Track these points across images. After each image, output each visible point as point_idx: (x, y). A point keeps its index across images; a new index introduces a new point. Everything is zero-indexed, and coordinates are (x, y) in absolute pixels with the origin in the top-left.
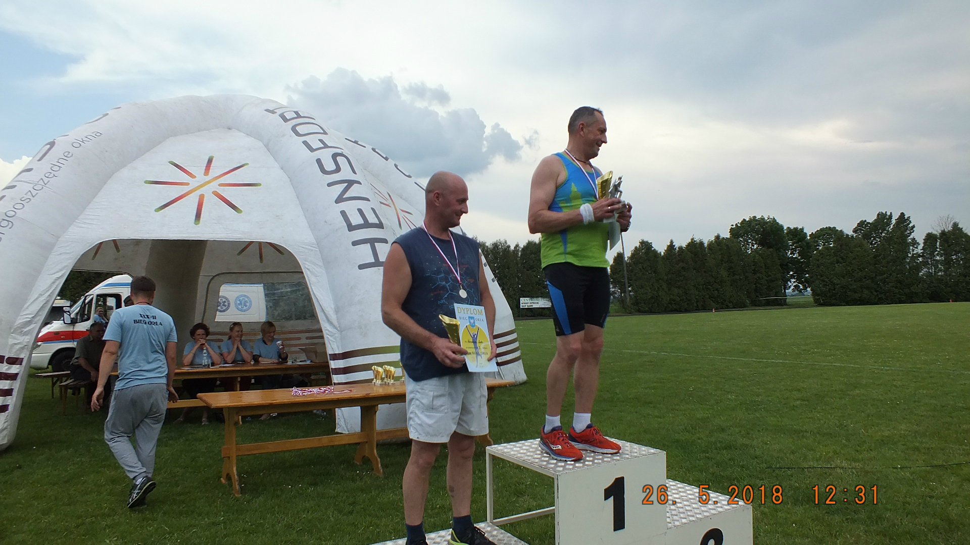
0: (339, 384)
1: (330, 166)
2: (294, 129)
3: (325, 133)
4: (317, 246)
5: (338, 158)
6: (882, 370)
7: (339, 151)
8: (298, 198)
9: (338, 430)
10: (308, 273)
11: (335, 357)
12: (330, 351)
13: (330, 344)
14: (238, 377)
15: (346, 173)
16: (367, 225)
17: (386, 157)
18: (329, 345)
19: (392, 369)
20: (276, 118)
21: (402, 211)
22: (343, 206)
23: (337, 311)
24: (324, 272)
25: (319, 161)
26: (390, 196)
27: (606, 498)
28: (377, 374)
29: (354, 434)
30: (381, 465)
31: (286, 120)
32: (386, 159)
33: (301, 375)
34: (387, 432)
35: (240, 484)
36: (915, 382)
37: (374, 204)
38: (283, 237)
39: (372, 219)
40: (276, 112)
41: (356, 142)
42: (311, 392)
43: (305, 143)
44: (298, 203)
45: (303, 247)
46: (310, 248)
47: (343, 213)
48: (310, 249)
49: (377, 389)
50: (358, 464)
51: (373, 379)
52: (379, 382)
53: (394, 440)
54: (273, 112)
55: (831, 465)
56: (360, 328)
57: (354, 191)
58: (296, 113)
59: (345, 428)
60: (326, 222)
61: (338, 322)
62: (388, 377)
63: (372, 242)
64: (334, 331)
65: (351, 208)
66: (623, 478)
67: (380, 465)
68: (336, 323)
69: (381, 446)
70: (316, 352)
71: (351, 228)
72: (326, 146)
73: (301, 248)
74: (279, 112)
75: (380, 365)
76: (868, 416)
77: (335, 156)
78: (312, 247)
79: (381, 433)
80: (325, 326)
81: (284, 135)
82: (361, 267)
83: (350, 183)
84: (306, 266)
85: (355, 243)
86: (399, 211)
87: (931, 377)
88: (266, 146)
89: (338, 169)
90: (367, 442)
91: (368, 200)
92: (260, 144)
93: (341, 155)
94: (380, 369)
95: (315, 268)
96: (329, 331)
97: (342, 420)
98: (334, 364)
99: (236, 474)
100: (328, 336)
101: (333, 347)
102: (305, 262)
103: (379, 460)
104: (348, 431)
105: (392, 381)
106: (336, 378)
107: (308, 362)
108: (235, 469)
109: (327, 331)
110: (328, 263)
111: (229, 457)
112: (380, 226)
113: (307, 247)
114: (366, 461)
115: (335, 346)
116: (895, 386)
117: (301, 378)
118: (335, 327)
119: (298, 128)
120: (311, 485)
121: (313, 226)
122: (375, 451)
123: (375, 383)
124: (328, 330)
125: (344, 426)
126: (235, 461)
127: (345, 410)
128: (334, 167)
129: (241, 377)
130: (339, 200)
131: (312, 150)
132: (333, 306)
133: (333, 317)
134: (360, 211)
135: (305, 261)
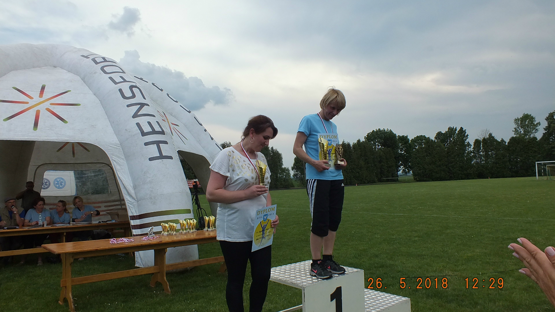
0: (137, 235)
1: (128, 94)
2: (102, 69)
3: (124, 72)
4: (120, 146)
5: (134, 89)
6: (460, 218)
7: (134, 84)
8: (106, 114)
9: (137, 265)
10: (115, 163)
11: (134, 218)
12: (130, 214)
13: (131, 210)
14: (64, 232)
15: (139, 99)
16: (154, 132)
17: (161, 89)
18: (130, 210)
19: (175, 225)
20: (89, 61)
21: (173, 124)
22: (138, 120)
23: (135, 187)
24: (126, 162)
25: (120, 90)
26: (164, 114)
27: (331, 300)
28: (164, 228)
29: (151, 267)
30: (169, 287)
31: (97, 63)
33: (107, 230)
34: (172, 265)
35: (74, 305)
36: (479, 225)
37: (158, 118)
38: (97, 140)
39: (157, 129)
40: (89, 58)
41: (141, 79)
43: (111, 78)
44: (107, 117)
45: (111, 147)
46: (115, 147)
47: (138, 125)
48: (115, 148)
49: (165, 238)
50: (153, 287)
51: (161, 232)
52: (166, 233)
53: (174, 271)
54: (87, 57)
56: (151, 198)
57: (144, 111)
58: (104, 58)
59: (141, 264)
60: (126, 130)
61: (135, 195)
62: (172, 230)
63: (158, 143)
64: (132, 201)
65: (143, 121)
66: (341, 287)
67: (168, 287)
68: (134, 196)
69: (169, 274)
70: (118, 215)
71: (144, 134)
72: (125, 81)
73: (109, 147)
74: (92, 57)
75: (166, 222)
77: (131, 87)
78: (117, 146)
79: (168, 266)
80: (126, 197)
81: (95, 73)
82: (151, 159)
83: (142, 105)
84: (113, 159)
85: (146, 144)
86: (170, 124)
87: (487, 221)
88: (83, 79)
89: (134, 96)
90: (159, 272)
91: (154, 116)
92: (79, 78)
93: (136, 87)
94: (166, 225)
95: (119, 160)
96: (130, 201)
97: (139, 259)
98: (133, 223)
99: (71, 298)
100: (129, 204)
101: (132, 211)
102: (112, 156)
103: (168, 283)
104: (143, 266)
105: (175, 233)
106: (135, 232)
107: (114, 221)
108: (70, 295)
109: (128, 201)
110: (128, 157)
111: (66, 287)
112: (162, 133)
113: (113, 146)
114: (159, 285)
115: (133, 211)
116: (469, 227)
117: (106, 232)
118: (133, 198)
119: (105, 68)
120: (123, 302)
121: (117, 133)
122: (165, 278)
123: (163, 234)
124: (128, 200)
125: (141, 262)
126: (70, 289)
127: (141, 252)
128: (131, 95)
129: (66, 233)
130: (135, 116)
131: (116, 83)
132: (132, 185)
133: (132, 192)
134: (149, 123)
135: (113, 155)
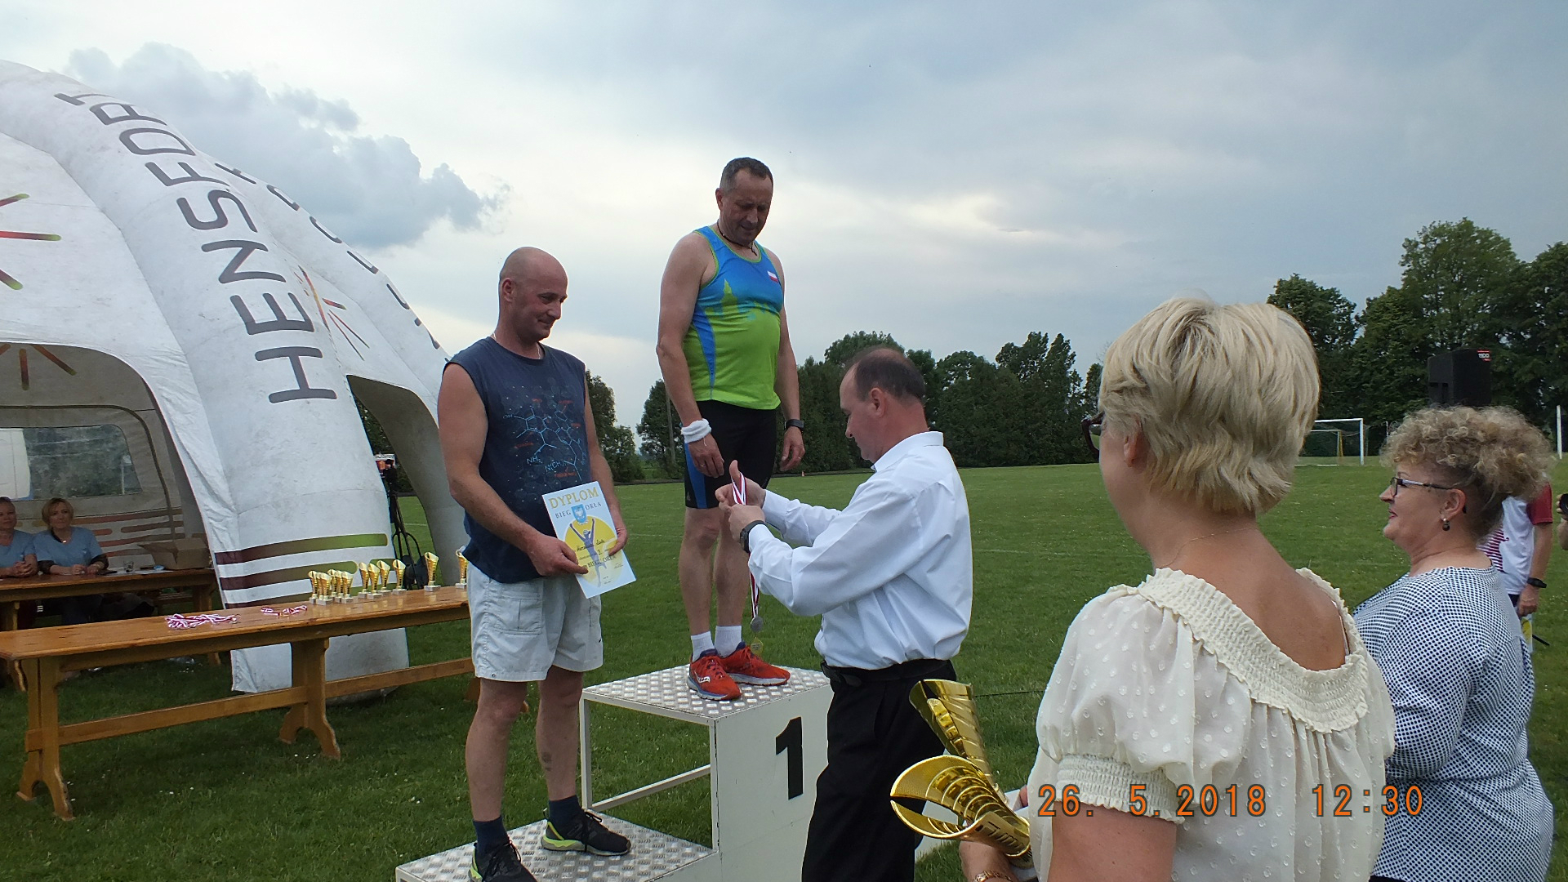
0: (237, 606)
1: (206, 214)
2: (125, 138)
3: (189, 152)
4: (183, 358)
5: (221, 201)
6: (1055, 556)
7: (222, 188)
8: (140, 268)
9: (236, 687)
10: (169, 406)
11: (227, 558)
12: (215, 548)
13: (217, 536)
15: (236, 229)
16: (282, 323)
17: (295, 203)
18: (215, 538)
19: (347, 575)
20: (82, 115)
21: (328, 302)
22: (236, 288)
23: (229, 475)
24: (201, 405)
25: (183, 203)
26: (304, 273)
27: (779, 751)
28: (318, 586)
29: (283, 691)
30: (337, 741)
31: (106, 120)
32: (295, 207)
33: (141, 593)
34: (340, 684)
35: (68, 799)
36: (1101, 572)
37: (293, 285)
38: (114, 340)
39: (292, 314)
40: (82, 103)
41: (236, 173)
42: (203, 620)
43: (152, 167)
44: (142, 277)
45: (157, 360)
46: (170, 361)
47: (237, 301)
48: (171, 364)
49: (322, 610)
50: (289, 742)
51: (310, 595)
52: (323, 599)
53: (344, 699)
54: (75, 101)
55: (1022, 689)
56: (277, 505)
57: (251, 263)
58: (127, 108)
59: (251, 683)
60: (201, 315)
61: (231, 496)
62: (339, 589)
63: (294, 354)
64: (224, 511)
65: (251, 292)
66: (800, 718)
67: (334, 741)
68: (226, 497)
69: (334, 708)
70: (175, 552)
71: (253, 328)
72: (195, 177)
73: (151, 361)
74: (91, 102)
75: (323, 568)
76: (1053, 620)
77: (214, 196)
78: (172, 359)
79: (331, 686)
80: (204, 502)
81: (103, 148)
82: (275, 398)
83: (247, 247)
84: (165, 395)
85: (261, 356)
86: (322, 303)
87: (1118, 565)
88: (65, 165)
89: (222, 221)
90: (306, 703)
91: (281, 279)
92: (52, 161)
93: (227, 195)
94: (325, 576)
95: (182, 397)
96: (214, 512)
97: (245, 670)
98: (224, 571)
99: (60, 780)
100: (211, 521)
101: (221, 539)
102: (160, 387)
103: (332, 731)
104: (257, 688)
105: (347, 597)
106: (230, 596)
107: (160, 570)
108: (57, 774)
109: (208, 512)
110: (207, 390)
111: (41, 751)
112: (307, 326)
113: (164, 359)
114: (305, 736)
115: (226, 539)
116: (1076, 578)
117: (140, 600)
118: (225, 505)
119: (133, 138)
120: (211, 785)
121: (175, 321)
122: (324, 717)
123: (315, 600)
124: (211, 510)
125: (248, 679)
126: (56, 756)
127: (251, 653)
128: (213, 217)
129: (22, 603)
130: (227, 276)
131: (168, 182)
132: (220, 468)
133: (221, 486)
134: (268, 298)
135: (163, 386)
